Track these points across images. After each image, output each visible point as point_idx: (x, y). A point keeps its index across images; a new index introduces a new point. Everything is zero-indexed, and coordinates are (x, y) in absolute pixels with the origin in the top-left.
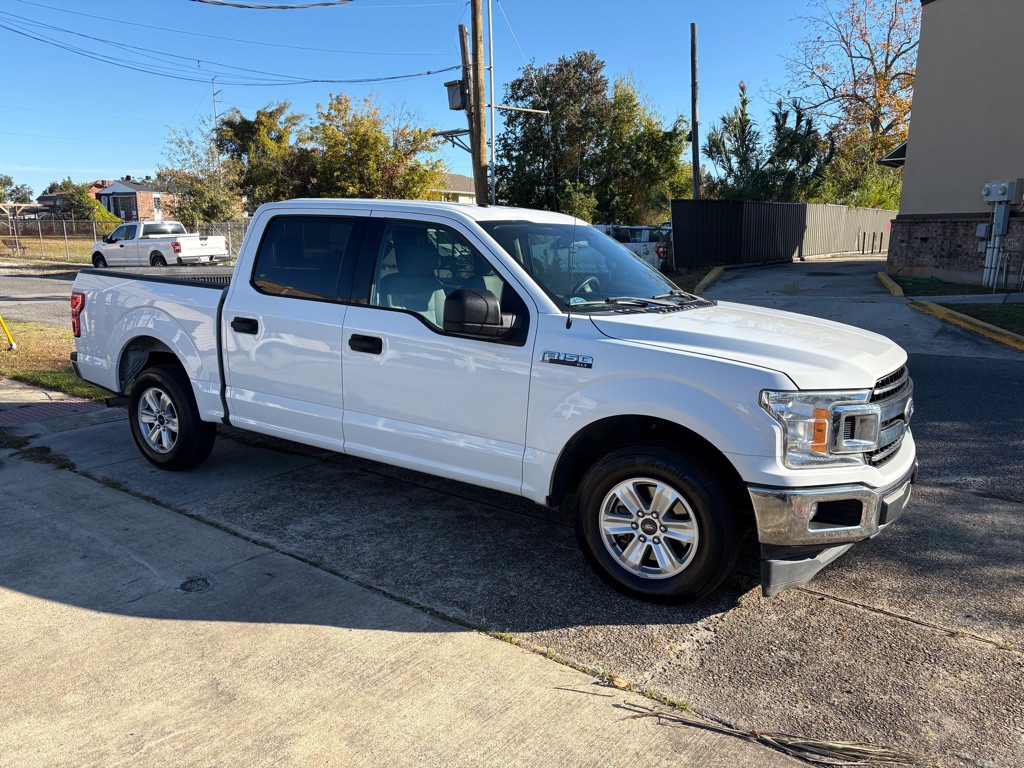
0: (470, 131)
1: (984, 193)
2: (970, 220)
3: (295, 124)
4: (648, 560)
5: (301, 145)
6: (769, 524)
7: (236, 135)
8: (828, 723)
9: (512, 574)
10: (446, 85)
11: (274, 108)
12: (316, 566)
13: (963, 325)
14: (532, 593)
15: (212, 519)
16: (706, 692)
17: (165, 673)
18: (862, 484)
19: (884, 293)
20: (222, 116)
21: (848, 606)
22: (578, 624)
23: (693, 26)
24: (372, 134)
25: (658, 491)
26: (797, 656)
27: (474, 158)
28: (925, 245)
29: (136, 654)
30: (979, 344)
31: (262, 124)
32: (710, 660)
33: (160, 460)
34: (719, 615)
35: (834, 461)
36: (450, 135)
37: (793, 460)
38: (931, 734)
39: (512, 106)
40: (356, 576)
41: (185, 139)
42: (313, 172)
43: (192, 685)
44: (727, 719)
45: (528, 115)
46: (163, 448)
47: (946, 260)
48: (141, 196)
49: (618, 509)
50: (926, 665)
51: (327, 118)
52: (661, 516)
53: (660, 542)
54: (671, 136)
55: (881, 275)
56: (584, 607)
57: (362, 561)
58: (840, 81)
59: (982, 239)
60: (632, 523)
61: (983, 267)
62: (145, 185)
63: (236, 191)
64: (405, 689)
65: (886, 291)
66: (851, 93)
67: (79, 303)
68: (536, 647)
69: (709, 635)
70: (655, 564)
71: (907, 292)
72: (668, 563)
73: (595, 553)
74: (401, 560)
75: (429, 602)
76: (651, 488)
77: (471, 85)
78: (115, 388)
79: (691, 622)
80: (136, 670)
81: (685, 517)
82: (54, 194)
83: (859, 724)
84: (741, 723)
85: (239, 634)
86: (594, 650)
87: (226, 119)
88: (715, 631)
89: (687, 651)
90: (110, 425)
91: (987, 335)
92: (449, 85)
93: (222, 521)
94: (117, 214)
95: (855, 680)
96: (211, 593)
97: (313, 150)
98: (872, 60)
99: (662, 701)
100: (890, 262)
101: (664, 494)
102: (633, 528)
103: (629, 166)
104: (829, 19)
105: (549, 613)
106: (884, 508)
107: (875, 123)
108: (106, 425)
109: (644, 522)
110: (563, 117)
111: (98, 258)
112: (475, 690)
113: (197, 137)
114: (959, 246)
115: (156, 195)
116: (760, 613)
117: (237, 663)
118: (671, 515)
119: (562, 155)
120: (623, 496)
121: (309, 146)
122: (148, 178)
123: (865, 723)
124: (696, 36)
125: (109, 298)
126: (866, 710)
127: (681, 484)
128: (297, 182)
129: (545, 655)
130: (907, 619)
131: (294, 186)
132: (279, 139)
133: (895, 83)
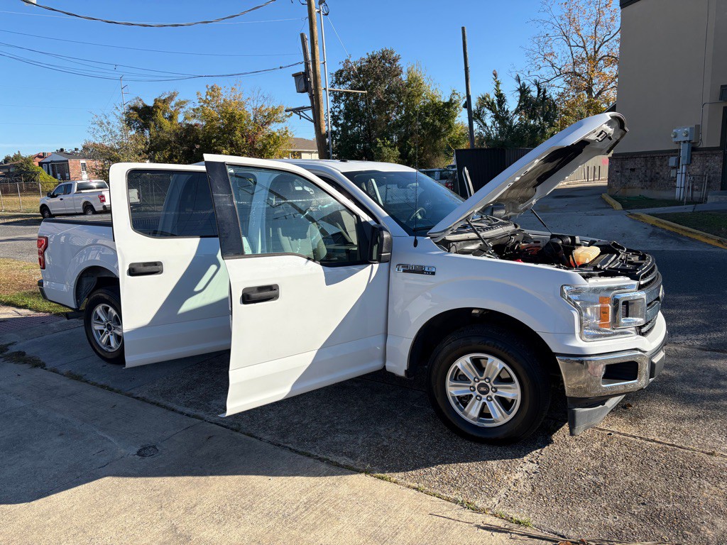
0: (312, 107)
1: (672, 136)
2: (664, 155)
3: (181, 107)
4: (484, 414)
5: (187, 122)
6: (572, 382)
7: (140, 116)
8: (633, 529)
9: (382, 429)
10: (294, 75)
11: (166, 96)
12: (237, 431)
13: (667, 228)
14: (400, 443)
15: (153, 399)
16: (541, 511)
17: (134, 522)
18: (636, 349)
19: (608, 208)
20: (129, 103)
21: (629, 438)
22: (437, 464)
23: (463, 28)
24: (237, 112)
25: (489, 362)
26: (602, 480)
27: (315, 126)
28: (634, 173)
29: (110, 508)
30: (679, 241)
31: (159, 108)
32: (539, 486)
33: (109, 357)
34: (538, 451)
35: (616, 334)
36: (297, 111)
37: (587, 336)
38: (709, 532)
39: (336, 88)
40: (267, 437)
41: (105, 121)
42: (197, 141)
43: (157, 530)
44: (560, 531)
45: (348, 94)
46: (111, 348)
47: (649, 183)
48: (72, 162)
49: (460, 377)
50: (694, 479)
51: (205, 102)
52: (492, 382)
53: (492, 400)
54: (449, 104)
55: (604, 195)
56: (439, 451)
57: (270, 425)
58: (564, 63)
59: (674, 168)
60: (471, 387)
61: (675, 187)
62: (73, 155)
63: (143, 156)
64: (318, 523)
65: (609, 206)
66: (572, 70)
67: (43, 244)
68: (409, 483)
69: (534, 467)
70: (489, 416)
71: (625, 207)
72: (499, 414)
73: (444, 411)
74: (299, 423)
75: (324, 454)
76: (482, 361)
77: (312, 75)
78: (74, 306)
79: (519, 457)
80: (112, 521)
81: (510, 381)
82: (8, 164)
83: (655, 528)
84: (571, 534)
85: (187, 488)
86: (453, 483)
87: (132, 105)
88: (538, 463)
89: (520, 480)
90: (68, 332)
91: (685, 234)
92: (296, 76)
93: (162, 401)
94: (55, 176)
95: (646, 494)
96: (160, 456)
97: (196, 125)
98: (584, 47)
99: (511, 520)
100: (609, 186)
101: (494, 364)
102: (471, 390)
103: (420, 127)
104: (554, 21)
105: (415, 457)
106: (653, 366)
107: (589, 90)
108: (65, 332)
109: (479, 386)
110: (374, 94)
111: (44, 208)
112: (370, 520)
113: (113, 119)
114: (658, 173)
115: (83, 161)
116: (568, 447)
117: (189, 510)
118: (499, 380)
119: (374, 121)
120: (463, 368)
121: (193, 122)
122: (76, 149)
123: (660, 527)
124: (466, 35)
125: (62, 239)
126: (658, 516)
127: (505, 356)
128: (185, 148)
129: (417, 489)
130: (673, 445)
131: (183, 151)
132: (171, 118)
133: (602, 62)
